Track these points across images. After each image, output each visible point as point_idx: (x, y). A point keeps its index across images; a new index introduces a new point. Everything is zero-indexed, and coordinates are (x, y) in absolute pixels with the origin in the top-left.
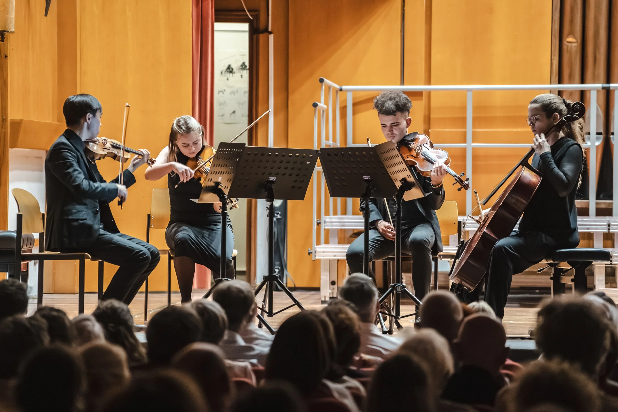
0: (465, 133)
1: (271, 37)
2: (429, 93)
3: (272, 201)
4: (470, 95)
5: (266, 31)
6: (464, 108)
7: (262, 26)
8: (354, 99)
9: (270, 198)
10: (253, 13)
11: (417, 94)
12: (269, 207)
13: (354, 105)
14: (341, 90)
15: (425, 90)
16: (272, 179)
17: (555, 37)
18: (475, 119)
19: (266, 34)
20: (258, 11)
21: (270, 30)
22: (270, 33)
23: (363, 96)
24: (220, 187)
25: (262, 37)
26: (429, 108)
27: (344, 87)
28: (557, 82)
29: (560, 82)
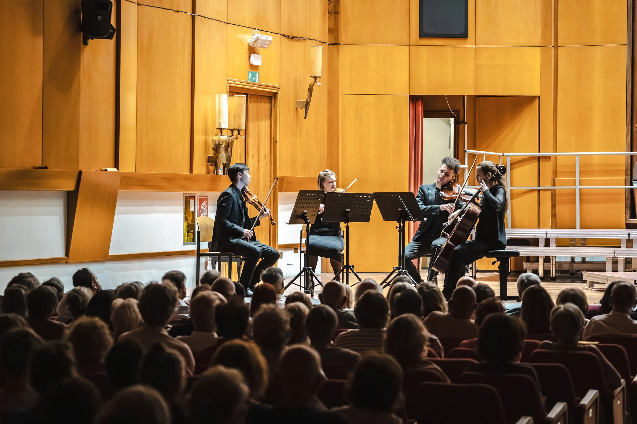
0: (575, 180)
1: (466, 126)
2: (556, 157)
3: (348, 223)
4: (578, 158)
5: (463, 122)
6: (575, 166)
7: (461, 119)
8: (511, 161)
9: (347, 222)
10: (455, 112)
11: (548, 158)
12: (346, 226)
13: (511, 164)
14: (503, 156)
15: (553, 155)
16: (348, 210)
17: (628, 124)
18: (580, 172)
19: (463, 124)
20: (458, 111)
21: (465, 121)
22: (466, 123)
23: (517, 159)
24: (305, 215)
25: (461, 126)
26: (556, 166)
27: (505, 154)
28: (630, 150)
29: (632, 151)
